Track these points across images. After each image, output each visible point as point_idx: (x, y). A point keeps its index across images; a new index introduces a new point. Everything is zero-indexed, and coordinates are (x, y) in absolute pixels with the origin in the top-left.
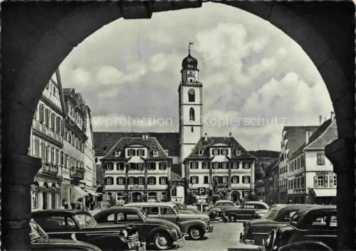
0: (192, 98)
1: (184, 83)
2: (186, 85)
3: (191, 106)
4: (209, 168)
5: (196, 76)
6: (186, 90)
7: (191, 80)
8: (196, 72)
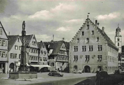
0: (118, 40)
1: (116, 36)
2: (117, 37)
3: (118, 42)
4: (120, 61)
5: (120, 34)
6: (117, 38)
7: (118, 35)
8: (120, 32)
